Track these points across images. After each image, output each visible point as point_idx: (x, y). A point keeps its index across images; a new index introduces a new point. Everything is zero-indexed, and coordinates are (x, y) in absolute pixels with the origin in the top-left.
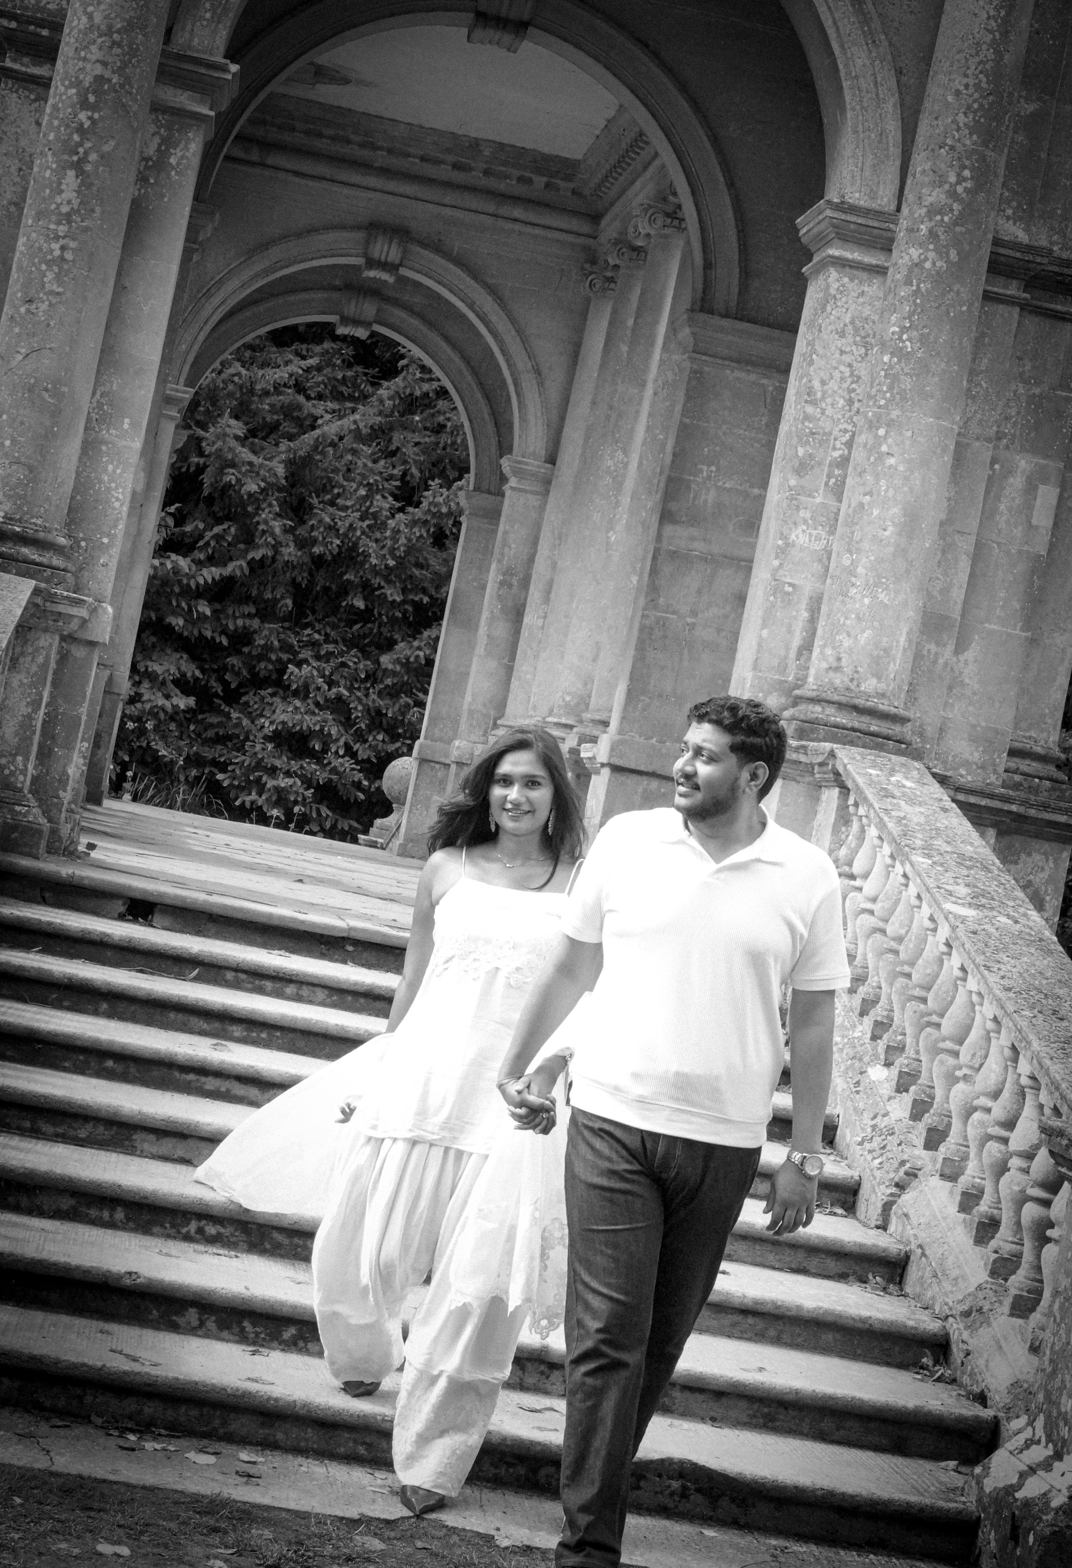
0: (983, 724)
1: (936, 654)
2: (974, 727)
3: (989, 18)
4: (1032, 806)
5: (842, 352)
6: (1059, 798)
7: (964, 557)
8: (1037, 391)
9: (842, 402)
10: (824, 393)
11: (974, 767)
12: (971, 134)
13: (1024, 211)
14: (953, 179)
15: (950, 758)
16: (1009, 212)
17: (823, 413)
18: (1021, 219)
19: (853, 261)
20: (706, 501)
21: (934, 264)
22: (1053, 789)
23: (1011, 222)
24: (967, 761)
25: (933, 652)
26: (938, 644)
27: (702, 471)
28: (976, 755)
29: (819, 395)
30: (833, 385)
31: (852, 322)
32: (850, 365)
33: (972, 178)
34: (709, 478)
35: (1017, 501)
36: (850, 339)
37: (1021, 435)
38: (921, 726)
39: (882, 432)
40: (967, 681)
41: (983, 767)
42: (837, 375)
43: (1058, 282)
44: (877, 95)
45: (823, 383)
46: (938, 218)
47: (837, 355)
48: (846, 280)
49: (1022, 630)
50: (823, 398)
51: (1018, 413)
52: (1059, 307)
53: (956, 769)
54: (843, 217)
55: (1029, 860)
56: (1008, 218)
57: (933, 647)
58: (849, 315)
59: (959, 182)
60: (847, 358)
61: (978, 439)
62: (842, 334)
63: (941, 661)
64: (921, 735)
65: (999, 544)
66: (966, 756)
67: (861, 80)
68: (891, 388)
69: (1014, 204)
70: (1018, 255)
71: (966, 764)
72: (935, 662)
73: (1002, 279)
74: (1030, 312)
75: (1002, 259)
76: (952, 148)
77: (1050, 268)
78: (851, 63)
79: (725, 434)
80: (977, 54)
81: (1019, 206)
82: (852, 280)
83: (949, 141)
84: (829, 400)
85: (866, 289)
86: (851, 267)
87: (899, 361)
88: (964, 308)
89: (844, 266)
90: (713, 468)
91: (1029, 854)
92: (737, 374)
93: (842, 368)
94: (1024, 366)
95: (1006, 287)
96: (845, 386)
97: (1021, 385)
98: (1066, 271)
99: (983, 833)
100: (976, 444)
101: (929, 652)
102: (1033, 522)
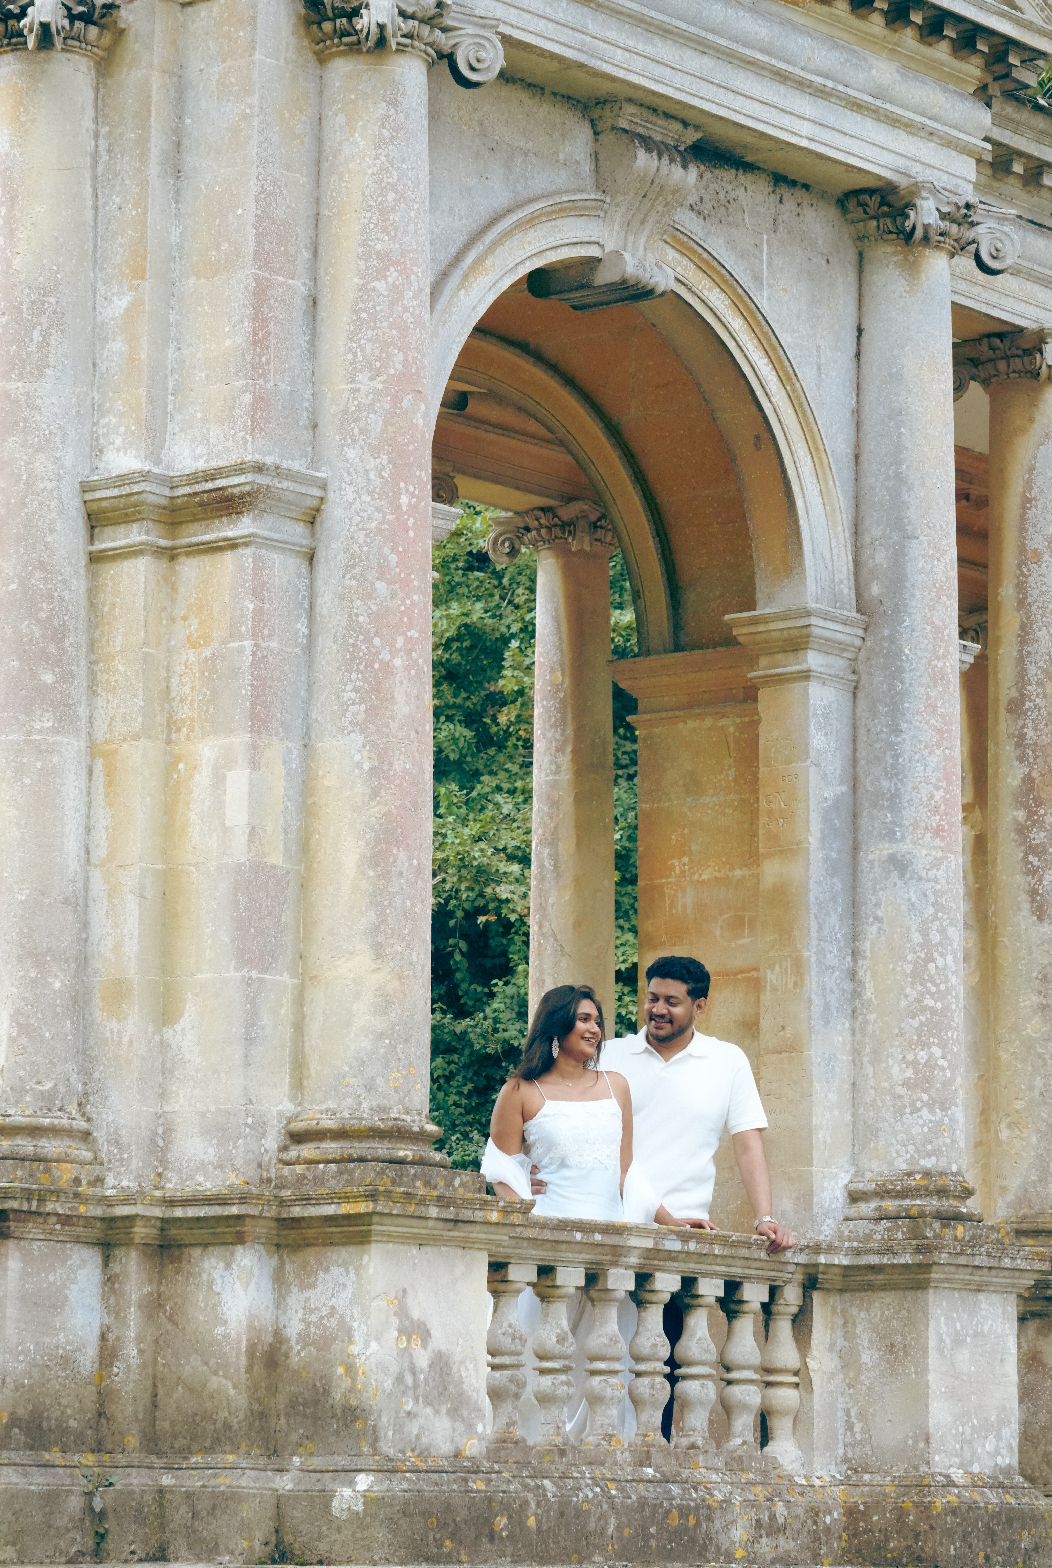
0: (213, 1108)
1: (119, 1031)
2: (203, 1115)
6: (349, 1183)
7: (130, 896)
8: (208, 652)
11: (211, 1168)
13: (133, 433)
15: (185, 1165)
16: (119, 442)
18: (131, 445)
20: (684, 906)
22: (340, 1173)
23: (122, 454)
24: (202, 1163)
25: (115, 1030)
26: (119, 1021)
27: (673, 867)
28: (211, 1150)
34: (683, 874)
35: (207, 803)
37: (200, 716)
38: (116, 1132)
40: (189, 1056)
41: (220, 1166)
43: (201, 505)
49: (237, 969)
51: (193, 688)
52: (211, 536)
53: (192, 1177)
55: (328, 1277)
56: (118, 450)
61: (125, 739)
63: (125, 1040)
64: (117, 1142)
65: (196, 865)
66: (201, 1156)
69: (122, 429)
71: (202, 1166)
72: (120, 1043)
73: (122, 529)
74: (187, 554)
79: (690, 808)
81: (128, 427)
90: (685, 859)
91: (327, 1270)
94: (190, 626)
95: (126, 536)
97: (190, 652)
98: (198, 488)
99: (232, 1254)
100: (125, 746)
101: (112, 1031)
102: (228, 823)
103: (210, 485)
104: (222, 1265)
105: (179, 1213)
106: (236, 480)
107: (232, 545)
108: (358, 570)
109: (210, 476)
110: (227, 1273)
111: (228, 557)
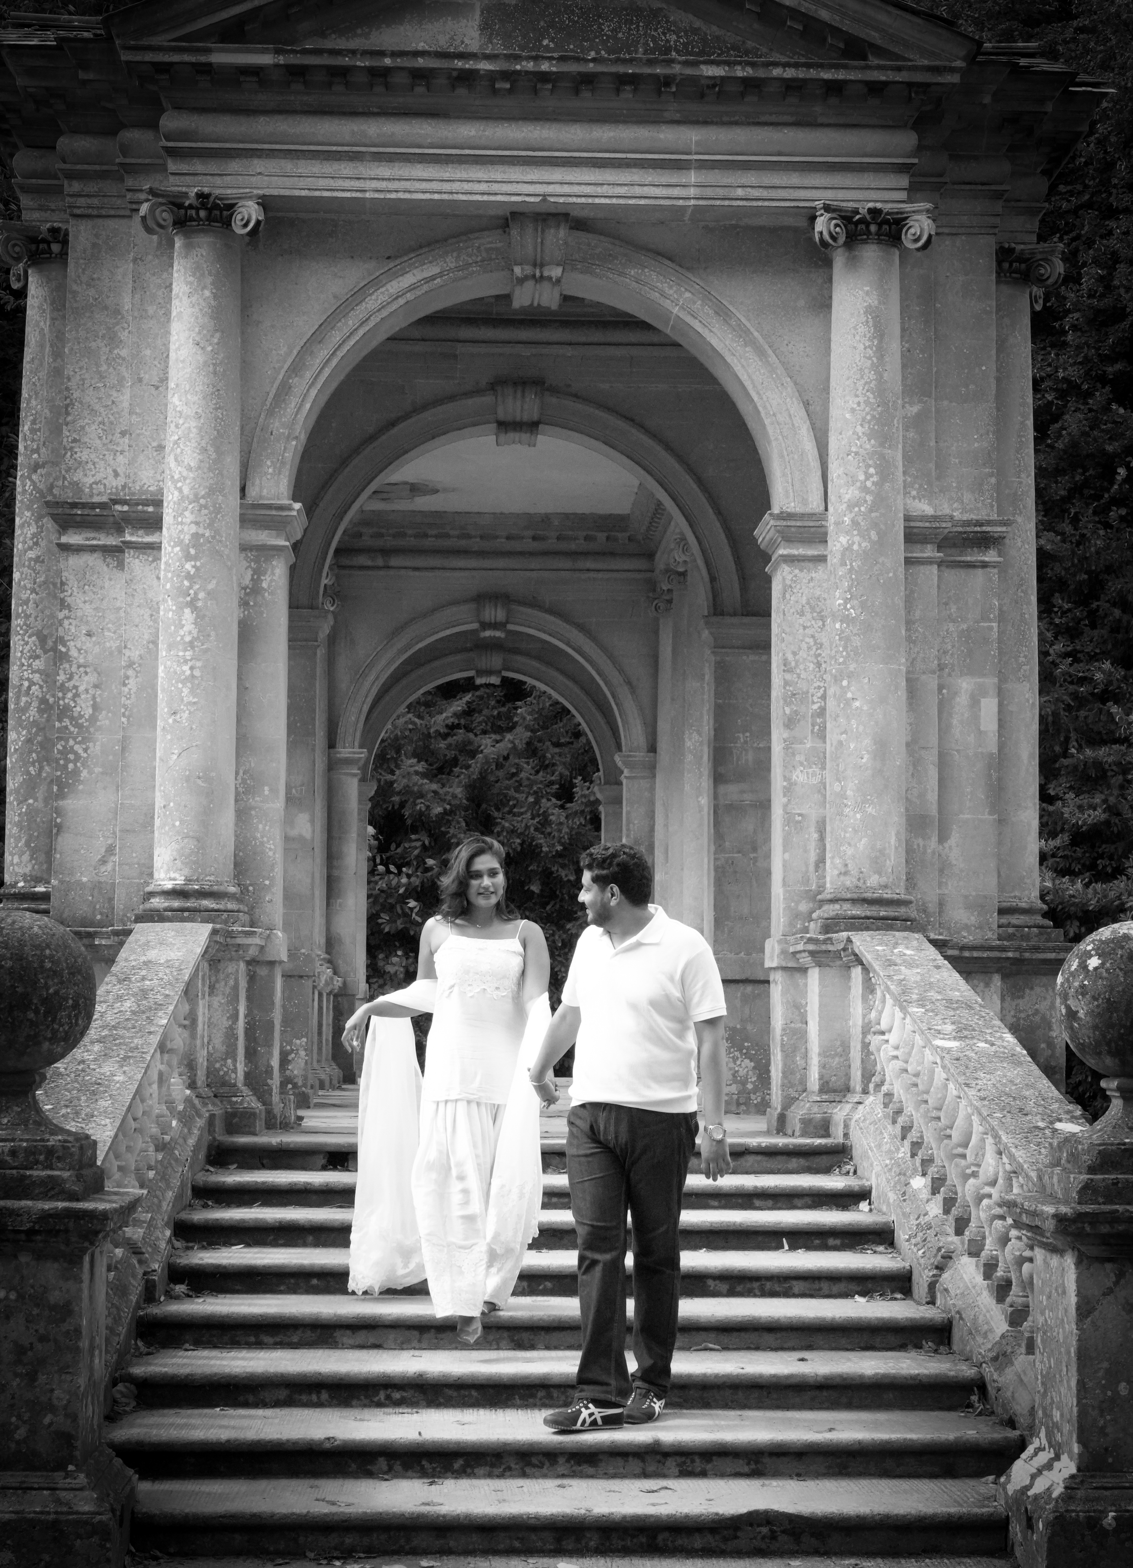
0: (974, 893)
1: (924, 846)
2: (966, 897)
3: (865, 348)
4: (1025, 950)
5: (805, 628)
6: (1048, 941)
7: (931, 766)
8: (965, 626)
9: (812, 666)
10: (797, 662)
11: (973, 928)
12: (869, 440)
13: (926, 489)
14: (862, 477)
15: (950, 926)
16: (914, 493)
17: (799, 677)
18: (924, 496)
19: (799, 555)
20: (747, 760)
21: (860, 545)
22: (1041, 934)
23: (917, 500)
24: (966, 925)
25: (921, 844)
26: (924, 839)
27: (739, 738)
28: (973, 918)
29: (793, 664)
30: (803, 654)
31: (808, 603)
32: (813, 636)
33: (877, 474)
34: (746, 742)
35: (966, 715)
36: (809, 616)
37: (960, 662)
38: (924, 904)
39: (845, 683)
40: (954, 862)
41: (980, 927)
42: (804, 646)
43: (964, 539)
44: (793, 425)
45: (794, 654)
46: (856, 509)
47: (801, 631)
48: (797, 571)
49: (990, 814)
50: (797, 665)
51: (953, 646)
52: (969, 559)
53: (959, 933)
54: (785, 523)
55: (1033, 993)
56: (914, 498)
57: (920, 841)
58: (804, 598)
59: (867, 479)
60: (809, 631)
61: (924, 673)
62: (802, 614)
63: (929, 851)
64: (925, 911)
65: (958, 751)
66: (965, 921)
67: (779, 416)
68: (845, 648)
69: (917, 486)
70: (927, 525)
71: (967, 927)
72: (925, 852)
73: (919, 546)
74: (947, 567)
75: (915, 530)
76: (857, 453)
77: (955, 529)
78: (768, 405)
79: (751, 705)
80: (862, 377)
81: (921, 486)
82: (801, 570)
83: (854, 449)
84: (802, 667)
85: (814, 575)
86: (799, 561)
87: (848, 625)
88: (891, 575)
89: (793, 561)
90: (748, 734)
91: (1033, 989)
92: (752, 657)
93: (807, 640)
94: (950, 609)
95: (922, 551)
96: (812, 652)
97: (951, 625)
98: (968, 529)
99: (990, 979)
100: (924, 677)
101: (918, 845)
102: (982, 728)
103: (978, 529)
104: (982, 984)
105: (967, 954)
106: (999, 529)
107: (984, 565)
108: (1024, 588)
109: (979, 523)
110: (987, 990)
111: (980, 571)
